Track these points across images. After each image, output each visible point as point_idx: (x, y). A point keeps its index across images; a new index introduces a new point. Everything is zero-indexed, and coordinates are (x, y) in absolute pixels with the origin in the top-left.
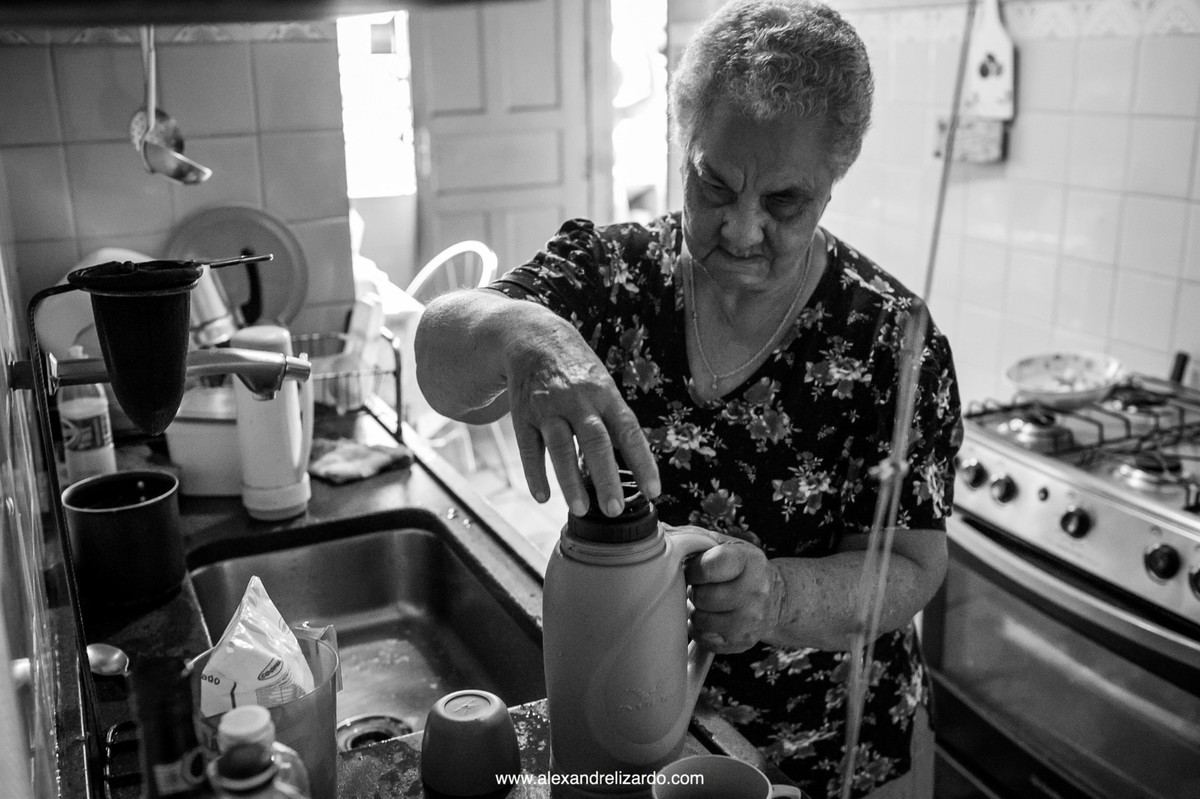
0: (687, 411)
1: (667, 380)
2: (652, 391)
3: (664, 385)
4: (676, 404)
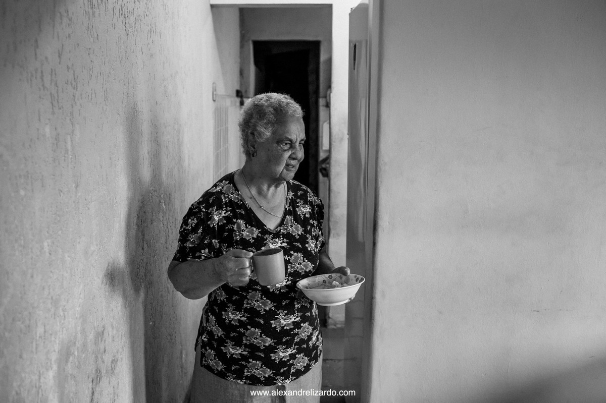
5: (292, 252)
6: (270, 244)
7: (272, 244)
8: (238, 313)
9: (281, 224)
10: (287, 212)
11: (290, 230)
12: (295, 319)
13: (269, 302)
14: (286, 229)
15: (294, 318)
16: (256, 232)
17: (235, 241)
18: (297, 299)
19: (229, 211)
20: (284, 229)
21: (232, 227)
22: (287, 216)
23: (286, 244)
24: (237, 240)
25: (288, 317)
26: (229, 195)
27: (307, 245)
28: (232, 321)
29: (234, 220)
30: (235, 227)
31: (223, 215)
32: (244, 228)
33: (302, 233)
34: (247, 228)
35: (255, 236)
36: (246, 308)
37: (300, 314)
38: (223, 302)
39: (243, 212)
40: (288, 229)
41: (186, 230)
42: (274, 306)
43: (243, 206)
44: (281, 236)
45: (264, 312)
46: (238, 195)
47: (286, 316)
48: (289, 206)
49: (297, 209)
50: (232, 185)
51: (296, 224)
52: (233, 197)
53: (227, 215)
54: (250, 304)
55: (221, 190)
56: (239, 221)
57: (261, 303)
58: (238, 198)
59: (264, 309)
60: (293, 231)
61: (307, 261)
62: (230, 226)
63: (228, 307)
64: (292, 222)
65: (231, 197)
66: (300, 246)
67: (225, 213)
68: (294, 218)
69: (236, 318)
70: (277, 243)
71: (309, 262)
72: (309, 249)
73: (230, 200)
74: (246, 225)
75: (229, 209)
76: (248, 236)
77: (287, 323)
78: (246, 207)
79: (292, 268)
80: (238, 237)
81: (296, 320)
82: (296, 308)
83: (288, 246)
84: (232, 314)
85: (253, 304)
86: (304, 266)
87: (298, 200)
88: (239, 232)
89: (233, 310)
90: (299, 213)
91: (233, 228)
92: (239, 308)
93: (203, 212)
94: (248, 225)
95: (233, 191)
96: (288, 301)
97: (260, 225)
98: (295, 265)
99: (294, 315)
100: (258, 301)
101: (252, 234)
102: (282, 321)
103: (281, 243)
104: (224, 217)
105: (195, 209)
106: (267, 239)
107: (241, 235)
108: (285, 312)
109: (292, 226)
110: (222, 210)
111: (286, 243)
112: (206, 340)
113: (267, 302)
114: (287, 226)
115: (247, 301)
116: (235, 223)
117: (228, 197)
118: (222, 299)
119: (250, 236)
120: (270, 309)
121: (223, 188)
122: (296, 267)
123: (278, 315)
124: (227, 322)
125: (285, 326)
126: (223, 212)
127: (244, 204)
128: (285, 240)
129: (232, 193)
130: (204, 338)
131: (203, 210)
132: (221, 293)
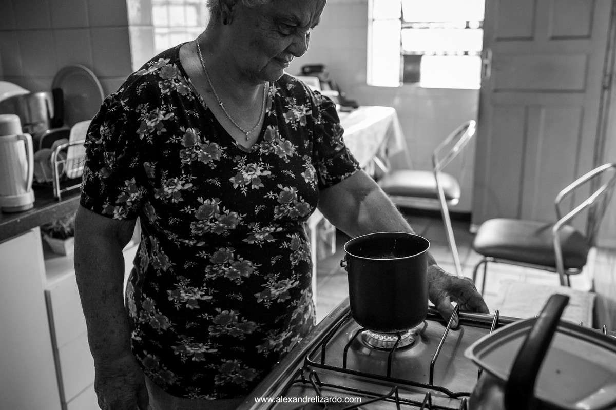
0: (244, 158)
1: (225, 148)
2: (222, 158)
3: (225, 152)
4: (237, 158)
5: (280, 186)
6: (244, 173)
7: (247, 172)
8: (196, 290)
9: (260, 139)
10: (268, 121)
11: (274, 149)
12: (292, 284)
13: (250, 263)
14: (268, 148)
15: (291, 282)
16: (219, 152)
17: (183, 165)
18: (293, 252)
19: (172, 112)
20: (265, 148)
21: (178, 140)
22: (269, 127)
23: (270, 173)
24: (186, 164)
25: (281, 283)
26: (171, 84)
27: (303, 174)
28: (186, 303)
29: (181, 128)
30: (183, 140)
31: (161, 117)
32: (199, 144)
33: (294, 154)
34: (203, 142)
35: (218, 158)
36: (210, 279)
37: (299, 275)
38: (166, 274)
39: (197, 115)
40: (271, 148)
41: (97, 145)
42: (259, 269)
43: (196, 104)
44: (261, 159)
45: (242, 282)
46: (188, 84)
47: (279, 282)
48: (271, 110)
49: (284, 115)
50: (175, 66)
51: (283, 139)
52: (178, 86)
53: (167, 117)
54: (217, 271)
55: (156, 73)
56: (189, 130)
57: (234, 267)
58: (186, 89)
59: (242, 277)
60: (279, 150)
61: (303, 200)
62: (174, 139)
63: (178, 282)
64: (276, 137)
65: (175, 86)
66: (293, 176)
67: (164, 115)
68: (279, 129)
69: (193, 298)
70: (255, 170)
71: (307, 203)
72: (307, 181)
73: (174, 93)
74: (202, 138)
75: (172, 107)
76: (206, 157)
77: (281, 292)
78: (200, 106)
79: (280, 212)
80: (189, 160)
81: (294, 286)
82: (293, 267)
83: (273, 176)
84: (186, 292)
85: (221, 271)
86: (299, 208)
87: (287, 99)
88: (190, 150)
89: (187, 286)
90: (287, 122)
91: (179, 142)
92: (197, 281)
93: (126, 112)
94: (205, 138)
95: (179, 77)
96: (280, 256)
97: (224, 139)
98: (284, 206)
99: (290, 278)
100: (230, 265)
101: (213, 154)
102: (273, 291)
103: (262, 171)
104: (162, 121)
105: (111, 108)
106: (237, 163)
107: (193, 155)
108: (277, 275)
109: (277, 143)
110: (160, 108)
111: (269, 170)
112: (138, 339)
113: (246, 264)
114: (269, 144)
115: (211, 269)
116: (184, 133)
117: (169, 87)
118: (165, 269)
119: (209, 158)
120: (252, 275)
121: (159, 69)
122: (286, 211)
123: (265, 282)
124: (178, 306)
125: (278, 298)
126: (162, 112)
127: (197, 100)
128: (268, 166)
129: (177, 81)
130: (135, 336)
131: (126, 108)
132: (162, 259)
